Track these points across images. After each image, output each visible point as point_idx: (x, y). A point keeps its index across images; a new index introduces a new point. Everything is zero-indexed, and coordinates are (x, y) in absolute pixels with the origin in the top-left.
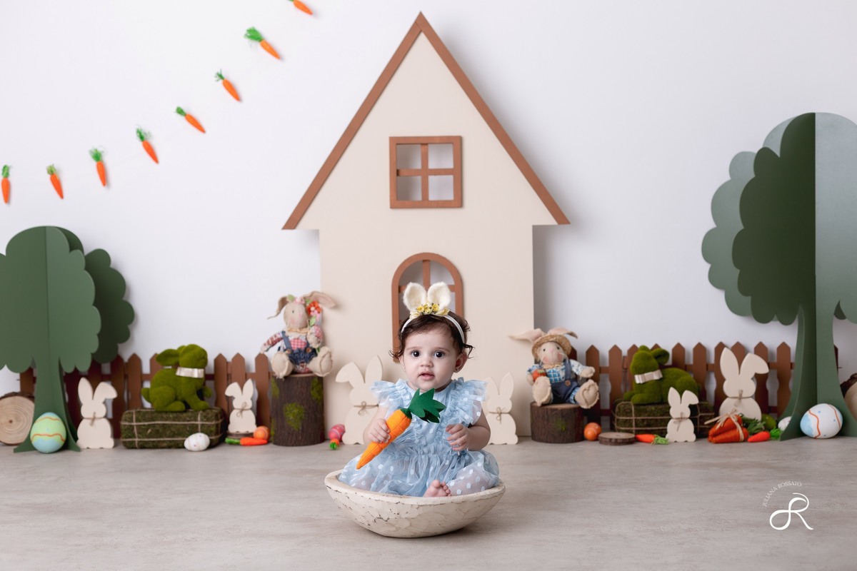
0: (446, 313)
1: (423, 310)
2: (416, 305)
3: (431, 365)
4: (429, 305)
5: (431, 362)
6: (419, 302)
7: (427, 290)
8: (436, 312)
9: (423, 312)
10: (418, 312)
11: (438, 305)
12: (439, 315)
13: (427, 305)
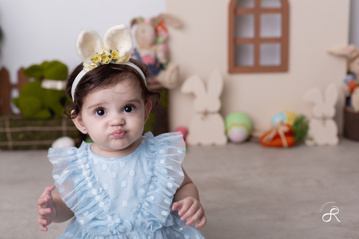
0: (128, 60)
2: (89, 55)
3: (123, 123)
4: (108, 53)
8: (116, 60)
9: (101, 62)
10: (94, 63)
11: (117, 52)
12: (121, 63)
13: (105, 53)
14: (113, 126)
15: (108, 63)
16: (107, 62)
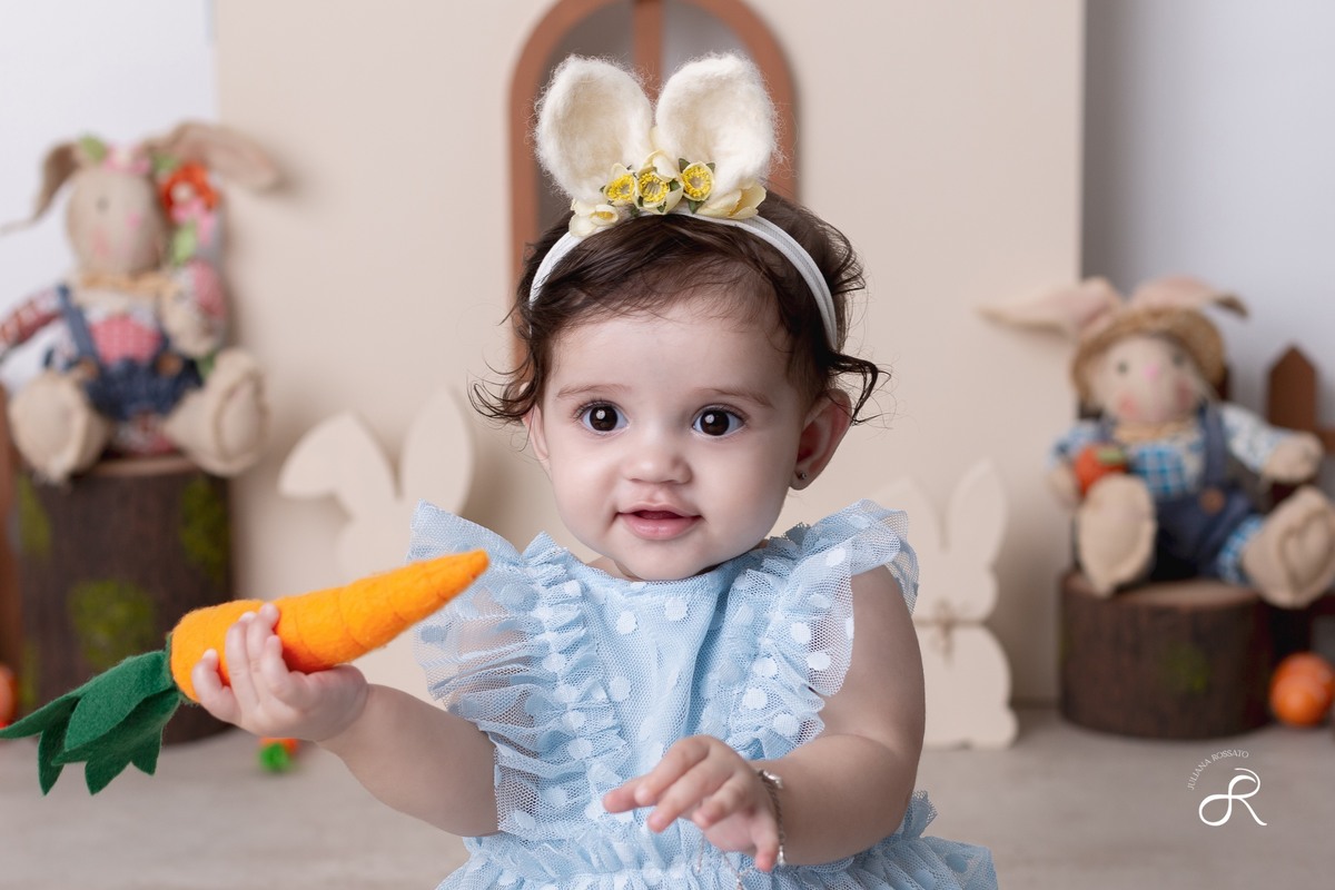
0: (751, 209)
1: (635, 191)
2: (597, 169)
3: (681, 477)
4: (666, 171)
5: (677, 461)
6: (617, 154)
7: (652, 91)
8: (699, 204)
9: (636, 203)
10: (610, 203)
11: (708, 169)
12: (717, 218)
13: (655, 169)
14: (636, 480)
15: (664, 213)
16: (659, 208)
